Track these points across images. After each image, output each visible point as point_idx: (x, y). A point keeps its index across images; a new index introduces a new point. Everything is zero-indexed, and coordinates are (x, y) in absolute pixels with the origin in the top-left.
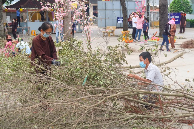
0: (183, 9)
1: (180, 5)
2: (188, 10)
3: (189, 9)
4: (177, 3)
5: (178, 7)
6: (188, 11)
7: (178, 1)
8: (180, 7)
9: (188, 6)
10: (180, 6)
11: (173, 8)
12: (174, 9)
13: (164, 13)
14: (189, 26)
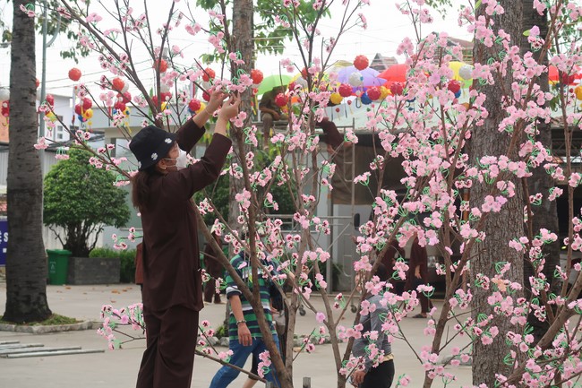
0: (92, 204)
1: (80, 187)
2: (110, 209)
3: (115, 205)
4: (69, 180)
5: (73, 198)
6: (112, 215)
7: (71, 174)
8: (81, 196)
9: (112, 194)
10: (78, 192)
11: (51, 201)
12: (54, 204)
13: (28, 220)
14: (117, 280)
